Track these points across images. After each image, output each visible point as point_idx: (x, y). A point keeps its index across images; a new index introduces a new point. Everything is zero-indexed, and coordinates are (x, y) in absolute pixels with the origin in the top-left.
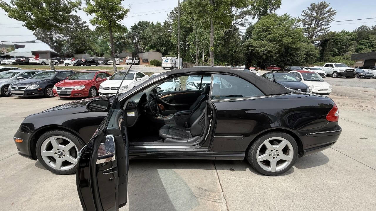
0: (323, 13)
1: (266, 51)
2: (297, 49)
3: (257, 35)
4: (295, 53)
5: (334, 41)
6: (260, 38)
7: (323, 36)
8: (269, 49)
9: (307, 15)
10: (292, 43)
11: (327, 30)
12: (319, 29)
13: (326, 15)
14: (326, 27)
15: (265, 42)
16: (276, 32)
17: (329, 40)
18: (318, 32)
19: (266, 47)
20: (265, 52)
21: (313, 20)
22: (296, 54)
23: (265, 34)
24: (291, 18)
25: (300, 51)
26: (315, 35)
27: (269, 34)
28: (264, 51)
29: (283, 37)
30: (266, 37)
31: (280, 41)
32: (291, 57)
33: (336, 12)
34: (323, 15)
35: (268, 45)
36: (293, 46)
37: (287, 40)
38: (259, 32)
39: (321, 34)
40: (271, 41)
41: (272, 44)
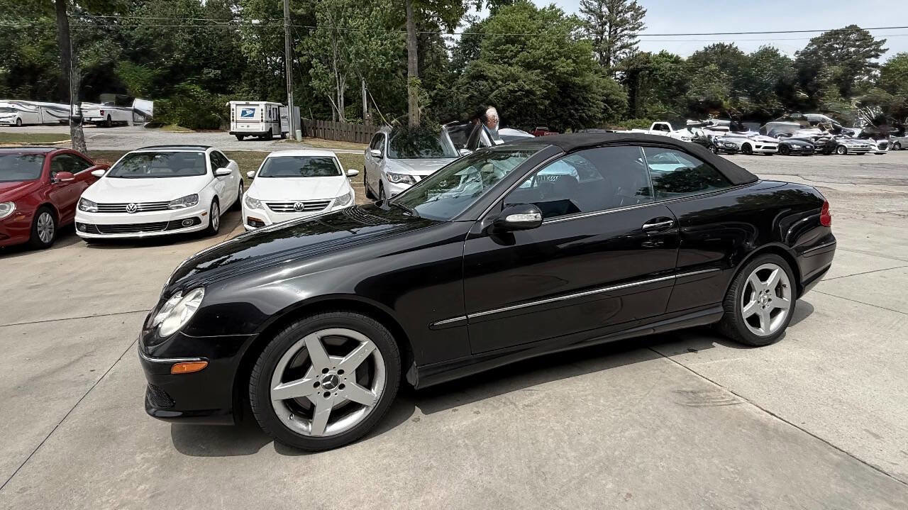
0: (622, 11)
1: (520, 90)
2: (586, 88)
3: (494, 50)
4: (583, 98)
5: (651, 72)
6: (502, 58)
7: (628, 62)
8: (527, 88)
9: (591, 10)
10: (575, 74)
11: (634, 47)
12: (619, 44)
13: (628, 15)
14: (632, 41)
15: (515, 69)
16: (538, 47)
17: (641, 70)
18: (618, 52)
19: (520, 82)
20: (519, 93)
21: (605, 23)
22: (586, 100)
23: (513, 48)
24: (564, 16)
25: (594, 93)
26: (612, 58)
27: (522, 51)
28: (517, 91)
29: (553, 59)
30: (515, 56)
31: (549, 67)
32: (576, 106)
33: (644, 12)
34: (622, 14)
35: (522, 75)
36: (578, 80)
37: (564, 66)
38: (497, 44)
39: (625, 56)
40: (528, 66)
41: (534, 75)
